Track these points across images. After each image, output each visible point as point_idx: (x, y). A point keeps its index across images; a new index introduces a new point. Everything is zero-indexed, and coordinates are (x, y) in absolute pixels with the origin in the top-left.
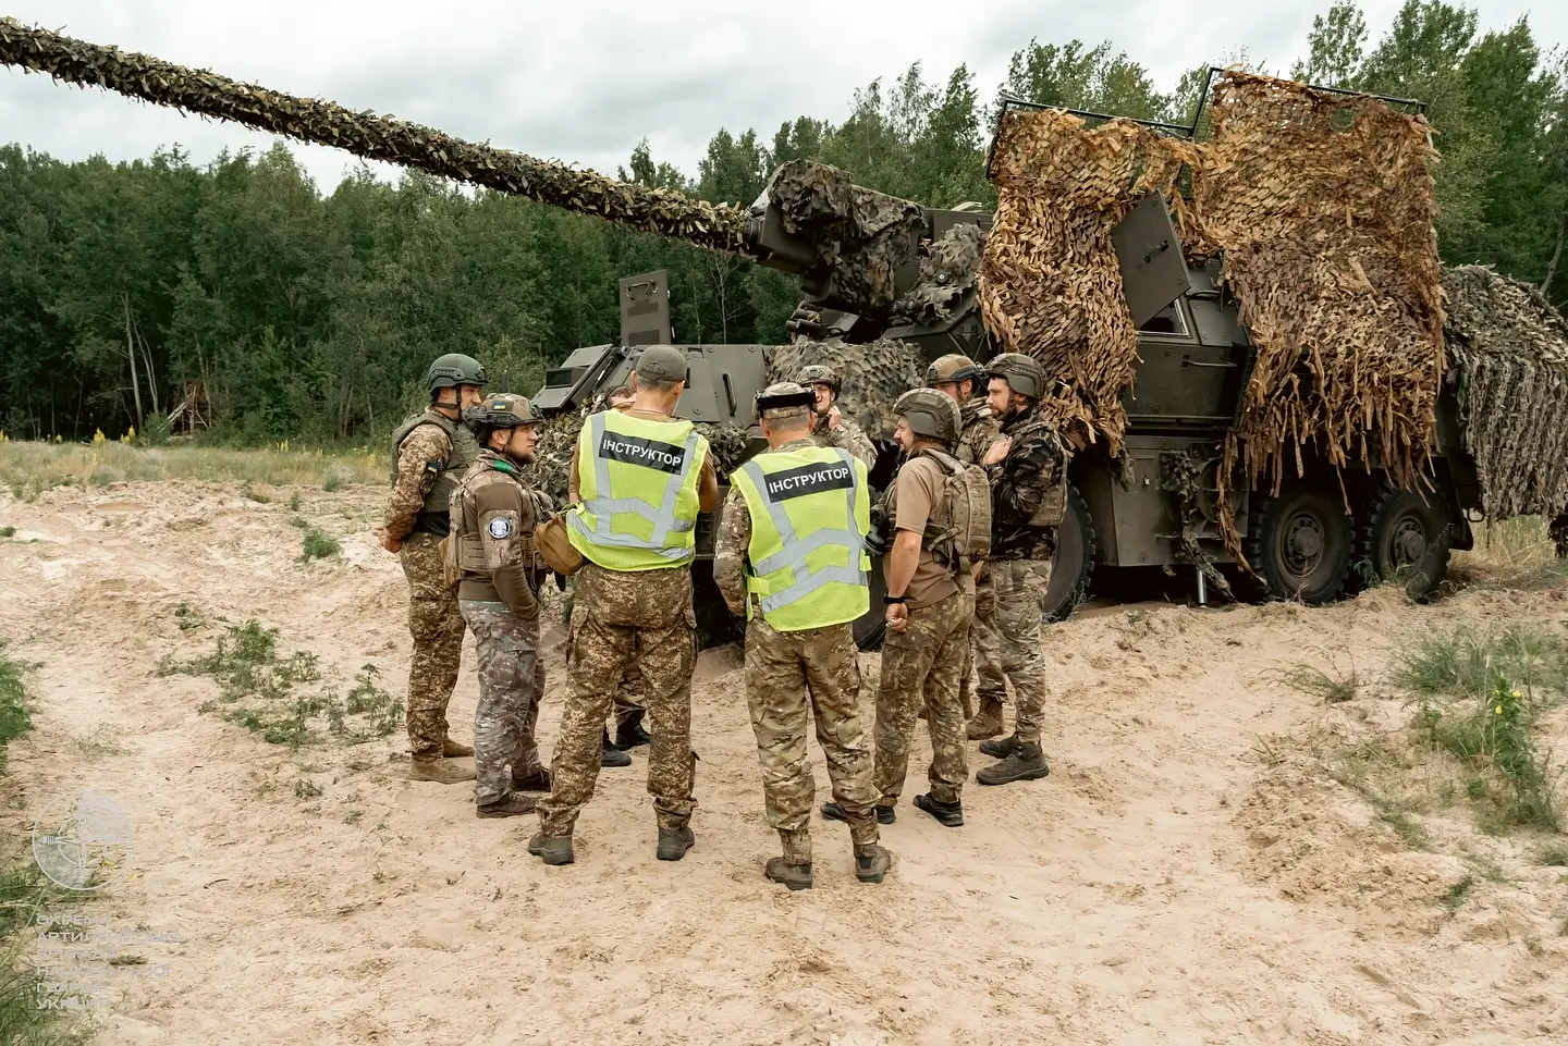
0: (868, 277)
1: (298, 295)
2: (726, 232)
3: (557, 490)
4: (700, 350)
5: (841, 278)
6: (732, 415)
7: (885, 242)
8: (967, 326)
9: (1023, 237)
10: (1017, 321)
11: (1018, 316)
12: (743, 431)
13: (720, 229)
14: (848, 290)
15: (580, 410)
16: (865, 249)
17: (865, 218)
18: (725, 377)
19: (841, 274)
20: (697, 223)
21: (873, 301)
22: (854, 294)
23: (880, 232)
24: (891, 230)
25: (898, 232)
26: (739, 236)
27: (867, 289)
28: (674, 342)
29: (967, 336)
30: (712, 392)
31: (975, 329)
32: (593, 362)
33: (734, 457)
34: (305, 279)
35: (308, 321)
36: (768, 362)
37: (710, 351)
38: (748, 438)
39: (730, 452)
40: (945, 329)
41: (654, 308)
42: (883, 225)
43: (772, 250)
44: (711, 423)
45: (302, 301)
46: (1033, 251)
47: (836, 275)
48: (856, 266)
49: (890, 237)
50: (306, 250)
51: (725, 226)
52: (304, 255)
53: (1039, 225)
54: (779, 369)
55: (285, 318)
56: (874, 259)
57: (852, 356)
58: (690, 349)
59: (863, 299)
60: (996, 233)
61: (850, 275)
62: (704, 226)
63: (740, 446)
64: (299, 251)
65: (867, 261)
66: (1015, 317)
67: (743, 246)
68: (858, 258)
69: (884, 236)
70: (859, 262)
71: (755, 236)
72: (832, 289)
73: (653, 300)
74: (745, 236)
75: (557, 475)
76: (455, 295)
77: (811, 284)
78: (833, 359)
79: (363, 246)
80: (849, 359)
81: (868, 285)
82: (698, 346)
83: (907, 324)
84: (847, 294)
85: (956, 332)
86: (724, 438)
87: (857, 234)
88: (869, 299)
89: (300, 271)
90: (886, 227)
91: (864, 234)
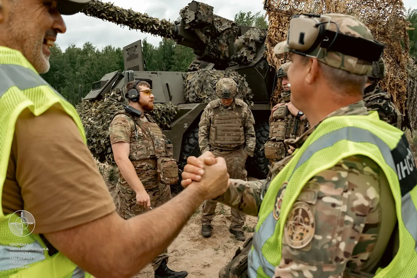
0: (219, 49)
1: (56, 76)
2: (166, 30)
3: (92, 135)
4: (156, 73)
5: (209, 49)
6: (171, 100)
7: (225, 35)
8: (262, 64)
9: (281, 30)
10: (282, 61)
11: (282, 59)
12: (176, 106)
13: (163, 28)
14: (212, 53)
15: (104, 99)
16: (218, 38)
17: (218, 26)
18: (167, 84)
19: (210, 47)
20: (154, 25)
21: (221, 57)
22: (214, 55)
23: (223, 32)
24: (227, 31)
25: (229, 32)
26: (171, 31)
27: (219, 53)
28: (146, 70)
29: (262, 67)
30: (162, 90)
31: (265, 64)
32: (110, 79)
33: (172, 118)
34: (58, 72)
35: (60, 83)
36: (184, 78)
37: (160, 74)
38: (179, 109)
39: (170, 115)
40: (253, 65)
41: (137, 56)
42: (225, 28)
43: (183, 37)
44: (162, 103)
45: (58, 78)
46: (284, 35)
47: (207, 48)
48: (215, 44)
49: (227, 34)
50: (59, 65)
51: (165, 27)
52: (58, 66)
53: (285, 26)
54: (190, 81)
55: (54, 82)
56: (221, 41)
57: (219, 75)
58: (152, 73)
59: (217, 57)
60: (270, 28)
61: (213, 47)
62: (156, 27)
63: (174, 113)
64: (57, 65)
65: (219, 42)
66: (281, 59)
67: (172, 35)
68: (216, 41)
69: (225, 33)
70: (216, 43)
71: (177, 32)
72: (206, 52)
73: (136, 53)
74: (173, 31)
75: (92, 128)
76: (97, 75)
77: (198, 51)
78: (212, 76)
79: (73, 64)
80: (218, 76)
81: (219, 51)
82: (155, 72)
83: (235, 65)
84: (212, 55)
85: (257, 66)
86: (168, 109)
87: (215, 32)
88: (220, 57)
89: (57, 70)
90: (226, 29)
91: (218, 32)
